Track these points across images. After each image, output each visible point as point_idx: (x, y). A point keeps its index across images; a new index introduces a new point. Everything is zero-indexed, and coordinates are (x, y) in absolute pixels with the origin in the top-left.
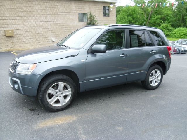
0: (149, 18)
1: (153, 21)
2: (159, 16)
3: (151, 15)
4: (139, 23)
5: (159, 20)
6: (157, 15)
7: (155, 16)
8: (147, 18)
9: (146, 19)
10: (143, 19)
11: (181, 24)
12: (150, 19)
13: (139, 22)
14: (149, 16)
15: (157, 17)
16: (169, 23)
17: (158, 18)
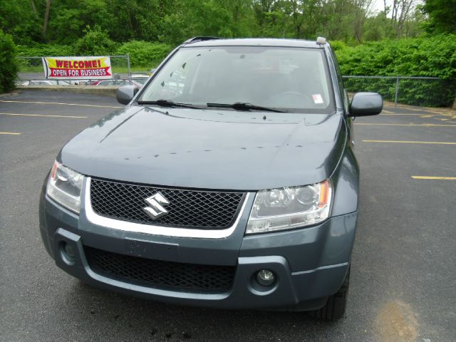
0: (47, 14)
1: (60, 24)
2: (75, 12)
3: (51, 8)
4: (23, 27)
5: (76, 21)
6: (68, 9)
7: (66, 10)
8: (42, 15)
9: (38, 18)
10: (32, 18)
11: (130, 31)
12: (49, 19)
13: (22, 25)
14: (47, 10)
15: (69, 13)
16: (103, 29)
17: (73, 17)
